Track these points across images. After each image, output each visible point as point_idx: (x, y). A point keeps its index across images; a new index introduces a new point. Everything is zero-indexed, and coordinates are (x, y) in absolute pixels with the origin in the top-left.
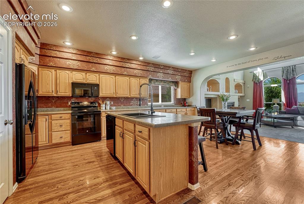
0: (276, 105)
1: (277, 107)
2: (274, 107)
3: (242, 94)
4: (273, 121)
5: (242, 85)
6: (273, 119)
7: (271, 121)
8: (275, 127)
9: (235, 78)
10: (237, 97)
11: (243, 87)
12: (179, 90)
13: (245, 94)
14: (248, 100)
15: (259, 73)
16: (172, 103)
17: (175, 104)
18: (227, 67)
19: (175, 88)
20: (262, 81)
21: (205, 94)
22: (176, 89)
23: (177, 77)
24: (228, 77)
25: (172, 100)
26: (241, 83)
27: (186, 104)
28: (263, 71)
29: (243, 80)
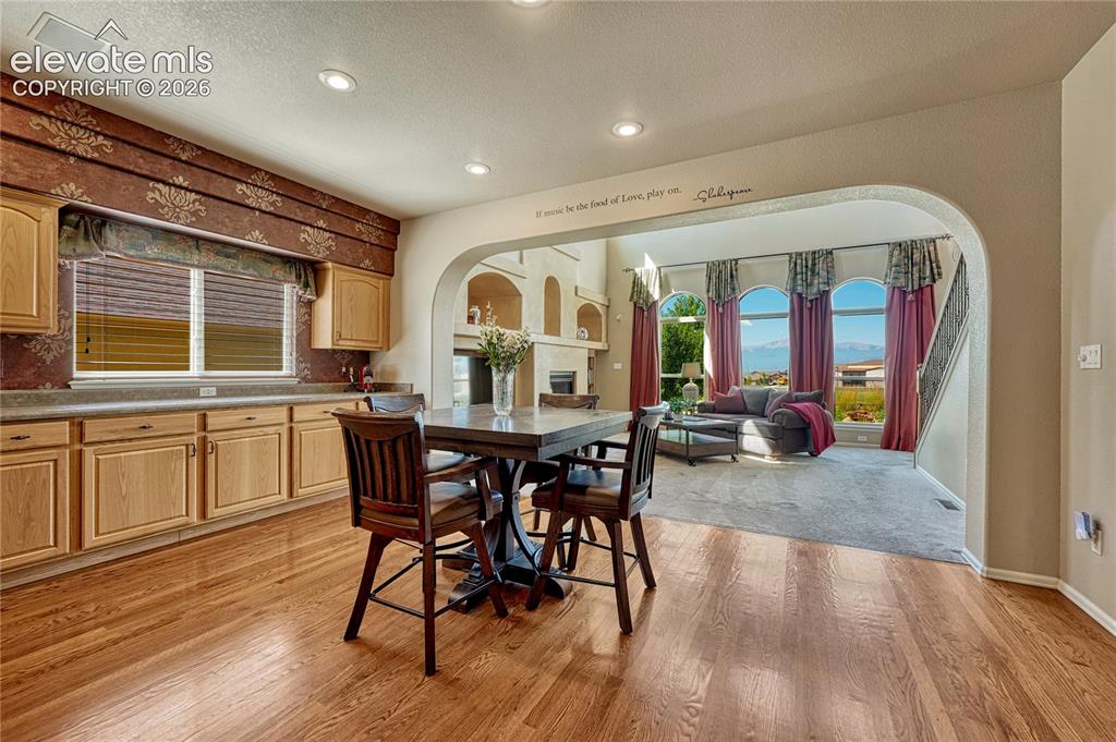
0: (691, 384)
1: (694, 389)
2: (687, 390)
3: (599, 344)
4: (683, 441)
5: (601, 310)
6: (684, 432)
7: (677, 441)
8: (692, 462)
9: (578, 284)
10: (585, 355)
11: (603, 319)
12: (325, 307)
13: (609, 346)
14: (618, 366)
15: (648, 273)
16: (285, 372)
17: (305, 379)
18: (538, 214)
19: (300, 293)
20: (655, 303)
21: (456, 335)
22: (310, 304)
23: (307, 235)
24: (552, 274)
25: (285, 356)
26: (596, 305)
27: (366, 380)
28: (659, 269)
29: (606, 295)
